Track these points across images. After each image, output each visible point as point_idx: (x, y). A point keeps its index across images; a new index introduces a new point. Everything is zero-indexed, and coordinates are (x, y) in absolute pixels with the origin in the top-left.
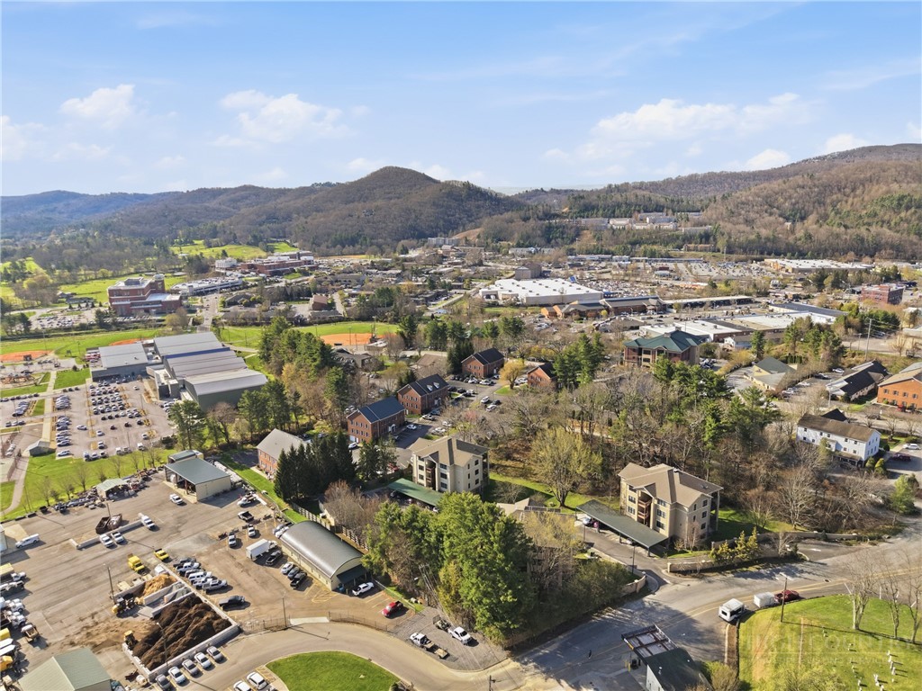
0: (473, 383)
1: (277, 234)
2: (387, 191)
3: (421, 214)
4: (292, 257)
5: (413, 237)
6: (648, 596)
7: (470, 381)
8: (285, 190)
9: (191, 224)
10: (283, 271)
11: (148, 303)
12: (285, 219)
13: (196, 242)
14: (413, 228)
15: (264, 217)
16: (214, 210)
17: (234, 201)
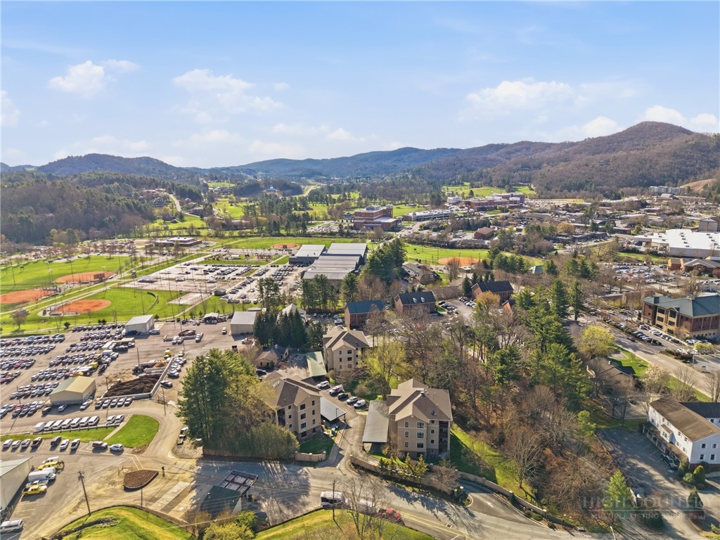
0: (469, 305)
1: (523, 179)
2: (636, 143)
3: (657, 164)
4: (504, 197)
5: (640, 184)
6: (309, 468)
7: (467, 304)
8: (552, 144)
9: (469, 170)
10: (488, 208)
11: (374, 223)
12: (535, 168)
13: (465, 183)
14: (644, 177)
15: (520, 166)
16: (490, 160)
17: (509, 153)
